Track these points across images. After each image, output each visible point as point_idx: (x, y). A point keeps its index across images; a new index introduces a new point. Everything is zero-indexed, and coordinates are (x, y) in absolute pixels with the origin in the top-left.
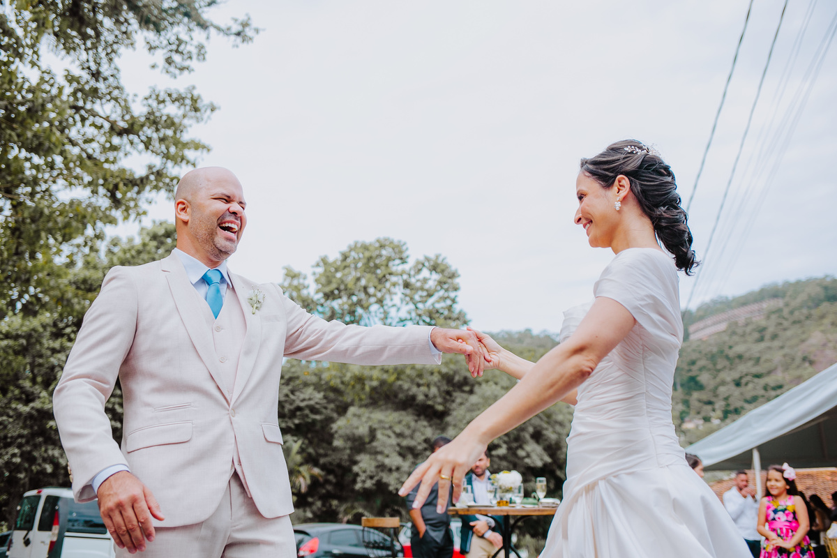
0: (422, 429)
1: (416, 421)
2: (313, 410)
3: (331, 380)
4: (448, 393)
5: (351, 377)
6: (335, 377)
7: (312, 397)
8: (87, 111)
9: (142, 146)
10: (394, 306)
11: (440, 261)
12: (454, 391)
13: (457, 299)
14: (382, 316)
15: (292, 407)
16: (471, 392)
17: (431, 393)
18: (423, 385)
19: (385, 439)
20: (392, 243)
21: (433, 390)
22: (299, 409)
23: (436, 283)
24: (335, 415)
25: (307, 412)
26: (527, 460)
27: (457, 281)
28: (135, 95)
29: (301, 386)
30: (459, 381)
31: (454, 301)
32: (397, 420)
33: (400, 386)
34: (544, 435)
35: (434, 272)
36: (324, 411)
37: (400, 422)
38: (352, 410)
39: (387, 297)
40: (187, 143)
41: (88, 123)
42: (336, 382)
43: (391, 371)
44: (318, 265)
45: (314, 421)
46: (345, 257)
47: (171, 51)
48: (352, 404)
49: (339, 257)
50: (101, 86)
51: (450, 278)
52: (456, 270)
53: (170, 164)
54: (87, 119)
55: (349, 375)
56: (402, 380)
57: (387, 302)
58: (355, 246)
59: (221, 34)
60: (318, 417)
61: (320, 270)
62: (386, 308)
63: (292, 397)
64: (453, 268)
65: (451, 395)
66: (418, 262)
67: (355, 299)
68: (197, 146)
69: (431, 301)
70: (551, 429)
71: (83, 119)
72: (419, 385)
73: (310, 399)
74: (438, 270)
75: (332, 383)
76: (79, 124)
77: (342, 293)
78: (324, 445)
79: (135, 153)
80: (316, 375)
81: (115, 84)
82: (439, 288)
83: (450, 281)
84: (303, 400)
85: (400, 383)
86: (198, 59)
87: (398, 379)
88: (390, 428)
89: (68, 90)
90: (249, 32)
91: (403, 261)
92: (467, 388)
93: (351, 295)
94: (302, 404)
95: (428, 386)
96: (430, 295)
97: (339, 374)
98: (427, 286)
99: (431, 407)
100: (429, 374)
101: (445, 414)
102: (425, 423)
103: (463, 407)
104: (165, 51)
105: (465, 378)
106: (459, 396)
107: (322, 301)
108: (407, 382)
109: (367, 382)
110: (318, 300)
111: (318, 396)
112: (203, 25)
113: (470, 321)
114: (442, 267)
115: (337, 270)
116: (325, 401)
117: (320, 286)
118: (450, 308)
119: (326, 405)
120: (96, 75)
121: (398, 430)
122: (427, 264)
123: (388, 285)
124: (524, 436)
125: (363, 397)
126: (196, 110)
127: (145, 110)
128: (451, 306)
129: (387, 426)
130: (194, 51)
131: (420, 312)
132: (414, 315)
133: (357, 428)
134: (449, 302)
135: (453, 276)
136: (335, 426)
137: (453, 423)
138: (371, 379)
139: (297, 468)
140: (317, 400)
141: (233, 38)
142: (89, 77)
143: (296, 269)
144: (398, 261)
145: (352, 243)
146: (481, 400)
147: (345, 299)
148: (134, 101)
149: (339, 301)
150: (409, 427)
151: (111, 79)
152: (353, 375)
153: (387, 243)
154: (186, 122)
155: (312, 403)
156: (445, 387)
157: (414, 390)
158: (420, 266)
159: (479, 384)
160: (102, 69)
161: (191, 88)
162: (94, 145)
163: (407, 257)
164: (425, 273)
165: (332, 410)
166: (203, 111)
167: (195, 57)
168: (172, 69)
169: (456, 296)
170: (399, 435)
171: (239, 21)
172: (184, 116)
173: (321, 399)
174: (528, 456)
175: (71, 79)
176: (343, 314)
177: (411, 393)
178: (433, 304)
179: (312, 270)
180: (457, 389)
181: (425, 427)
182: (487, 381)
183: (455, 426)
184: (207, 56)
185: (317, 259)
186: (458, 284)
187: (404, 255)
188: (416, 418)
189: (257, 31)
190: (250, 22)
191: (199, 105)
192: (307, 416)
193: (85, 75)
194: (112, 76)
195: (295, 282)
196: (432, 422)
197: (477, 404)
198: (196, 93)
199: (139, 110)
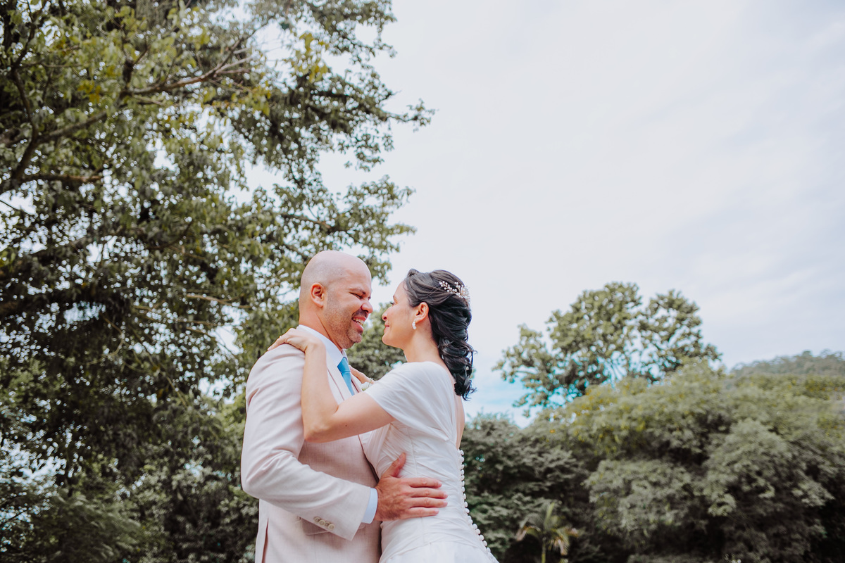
0: (680, 475)
1: (672, 468)
2: (563, 469)
3: (578, 435)
4: (703, 435)
5: (598, 430)
6: (582, 431)
7: (560, 456)
8: (298, 218)
9: (351, 240)
10: (634, 351)
11: (674, 296)
12: (709, 432)
13: (702, 334)
14: (625, 362)
15: (542, 469)
16: (727, 432)
17: (685, 437)
18: (675, 430)
19: (641, 489)
20: (621, 286)
21: (688, 434)
22: (549, 470)
23: (675, 320)
24: (586, 472)
25: (557, 473)
26: (805, 500)
27: (696, 314)
28: (338, 194)
29: (548, 447)
30: (713, 421)
31: (698, 336)
32: (651, 469)
33: (651, 433)
34: (822, 470)
35: (671, 310)
36: (575, 469)
37: (654, 471)
38: (603, 464)
39: (627, 342)
40: (392, 229)
41: (300, 228)
42: (584, 437)
43: (640, 419)
44: (551, 320)
45: (567, 481)
46: (577, 310)
47: (360, 147)
48: (603, 457)
49: (571, 310)
50: (306, 191)
51: (688, 312)
52: (694, 303)
53: (377, 252)
54: (300, 224)
55: (595, 428)
56: (652, 427)
57: (628, 347)
58: (584, 296)
59: (401, 123)
60: (569, 476)
61: (554, 325)
62: (627, 353)
63: (540, 459)
64: (690, 302)
65: (707, 438)
66: (652, 302)
67: (593, 349)
68: (402, 229)
69: (673, 339)
70: (828, 463)
71: (296, 226)
72: (671, 431)
73: (558, 459)
74: (675, 306)
75: (580, 438)
76: (293, 231)
77: (581, 345)
78: (582, 504)
79: (345, 247)
80: (563, 431)
81: (319, 187)
82: (678, 325)
83: (689, 315)
84: (552, 461)
85: (649, 430)
86: (386, 150)
87: (647, 427)
88: (646, 478)
89: (278, 202)
90: (424, 114)
91: (637, 303)
92: (723, 428)
93: (589, 346)
94: (552, 466)
95: (681, 429)
96: (672, 334)
97: (586, 428)
98: (666, 325)
99: (688, 451)
100: (680, 418)
101: (702, 457)
102: (682, 469)
103: (720, 448)
104: (355, 148)
105: (720, 417)
106: (715, 438)
107: (562, 355)
108: (657, 428)
109: (616, 433)
110: (557, 355)
111: (566, 455)
112: (383, 118)
113: (721, 354)
114: (678, 303)
115: (571, 323)
116: (574, 460)
117: (556, 341)
118: (696, 345)
119: (576, 463)
120: (300, 183)
121: (653, 478)
122: (661, 302)
123: (625, 330)
124: (797, 473)
125: (614, 448)
126: (393, 197)
127: (348, 206)
128: (696, 342)
129: (642, 476)
130: (380, 142)
131: (663, 353)
132: (656, 357)
133: (611, 482)
134: (693, 338)
135: (691, 310)
136: (587, 482)
137: (712, 466)
138: (619, 429)
139: (554, 530)
140: (565, 460)
141: (411, 123)
142: (295, 186)
143: (532, 327)
144: (631, 304)
145: (581, 294)
146: (738, 439)
147: (584, 350)
148: (338, 199)
149: (579, 353)
150: (664, 474)
151: (314, 184)
152: (599, 427)
153: (616, 287)
154: (387, 209)
155: (561, 463)
156: (699, 430)
157: (667, 436)
158: (656, 306)
159: (736, 422)
160: (306, 177)
161: (385, 179)
162: (310, 247)
163: (640, 298)
164: (662, 312)
165: (582, 467)
166: (400, 197)
167: (382, 148)
168: (365, 164)
169: (699, 331)
170: (655, 484)
171: (414, 107)
172: (384, 205)
173: (569, 458)
174: (806, 495)
175: (280, 191)
176: (584, 367)
177: (664, 440)
178: (675, 343)
179: (545, 327)
180: (712, 430)
181: (682, 473)
182: (743, 418)
183: (715, 469)
184: (394, 144)
185: (550, 315)
186: (698, 318)
187: (636, 297)
188: (672, 465)
189: (432, 112)
190: (424, 105)
191: (396, 191)
192: (558, 477)
193: (292, 185)
194: (315, 180)
195: (532, 341)
196: (691, 468)
197: (736, 443)
198: (389, 182)
199: (343, 207)
